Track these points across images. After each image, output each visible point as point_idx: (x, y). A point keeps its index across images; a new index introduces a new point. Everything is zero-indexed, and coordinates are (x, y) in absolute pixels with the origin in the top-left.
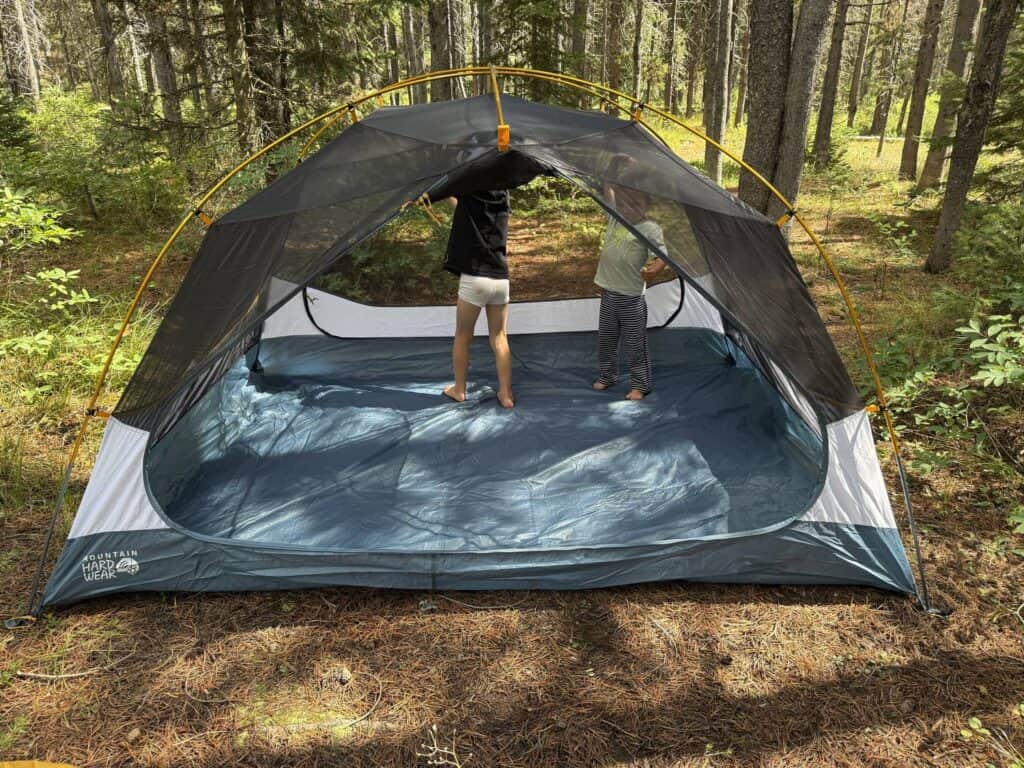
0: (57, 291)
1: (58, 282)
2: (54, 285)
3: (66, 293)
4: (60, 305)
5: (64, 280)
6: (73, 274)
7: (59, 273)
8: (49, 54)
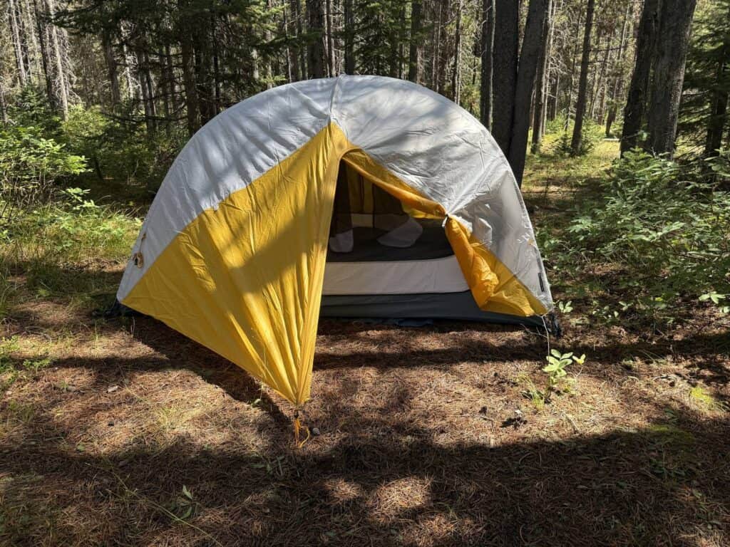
0: (77, 200)
1: (78, 195)
2: (76, 196)
3: (81, 201)
4: (78, 208)
5: (81, 194)
6: (86, 191)
7: (78, 190)
8: (74, 86)
